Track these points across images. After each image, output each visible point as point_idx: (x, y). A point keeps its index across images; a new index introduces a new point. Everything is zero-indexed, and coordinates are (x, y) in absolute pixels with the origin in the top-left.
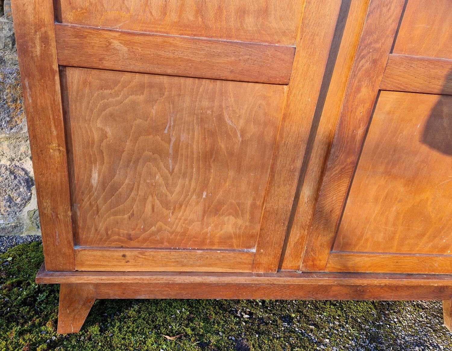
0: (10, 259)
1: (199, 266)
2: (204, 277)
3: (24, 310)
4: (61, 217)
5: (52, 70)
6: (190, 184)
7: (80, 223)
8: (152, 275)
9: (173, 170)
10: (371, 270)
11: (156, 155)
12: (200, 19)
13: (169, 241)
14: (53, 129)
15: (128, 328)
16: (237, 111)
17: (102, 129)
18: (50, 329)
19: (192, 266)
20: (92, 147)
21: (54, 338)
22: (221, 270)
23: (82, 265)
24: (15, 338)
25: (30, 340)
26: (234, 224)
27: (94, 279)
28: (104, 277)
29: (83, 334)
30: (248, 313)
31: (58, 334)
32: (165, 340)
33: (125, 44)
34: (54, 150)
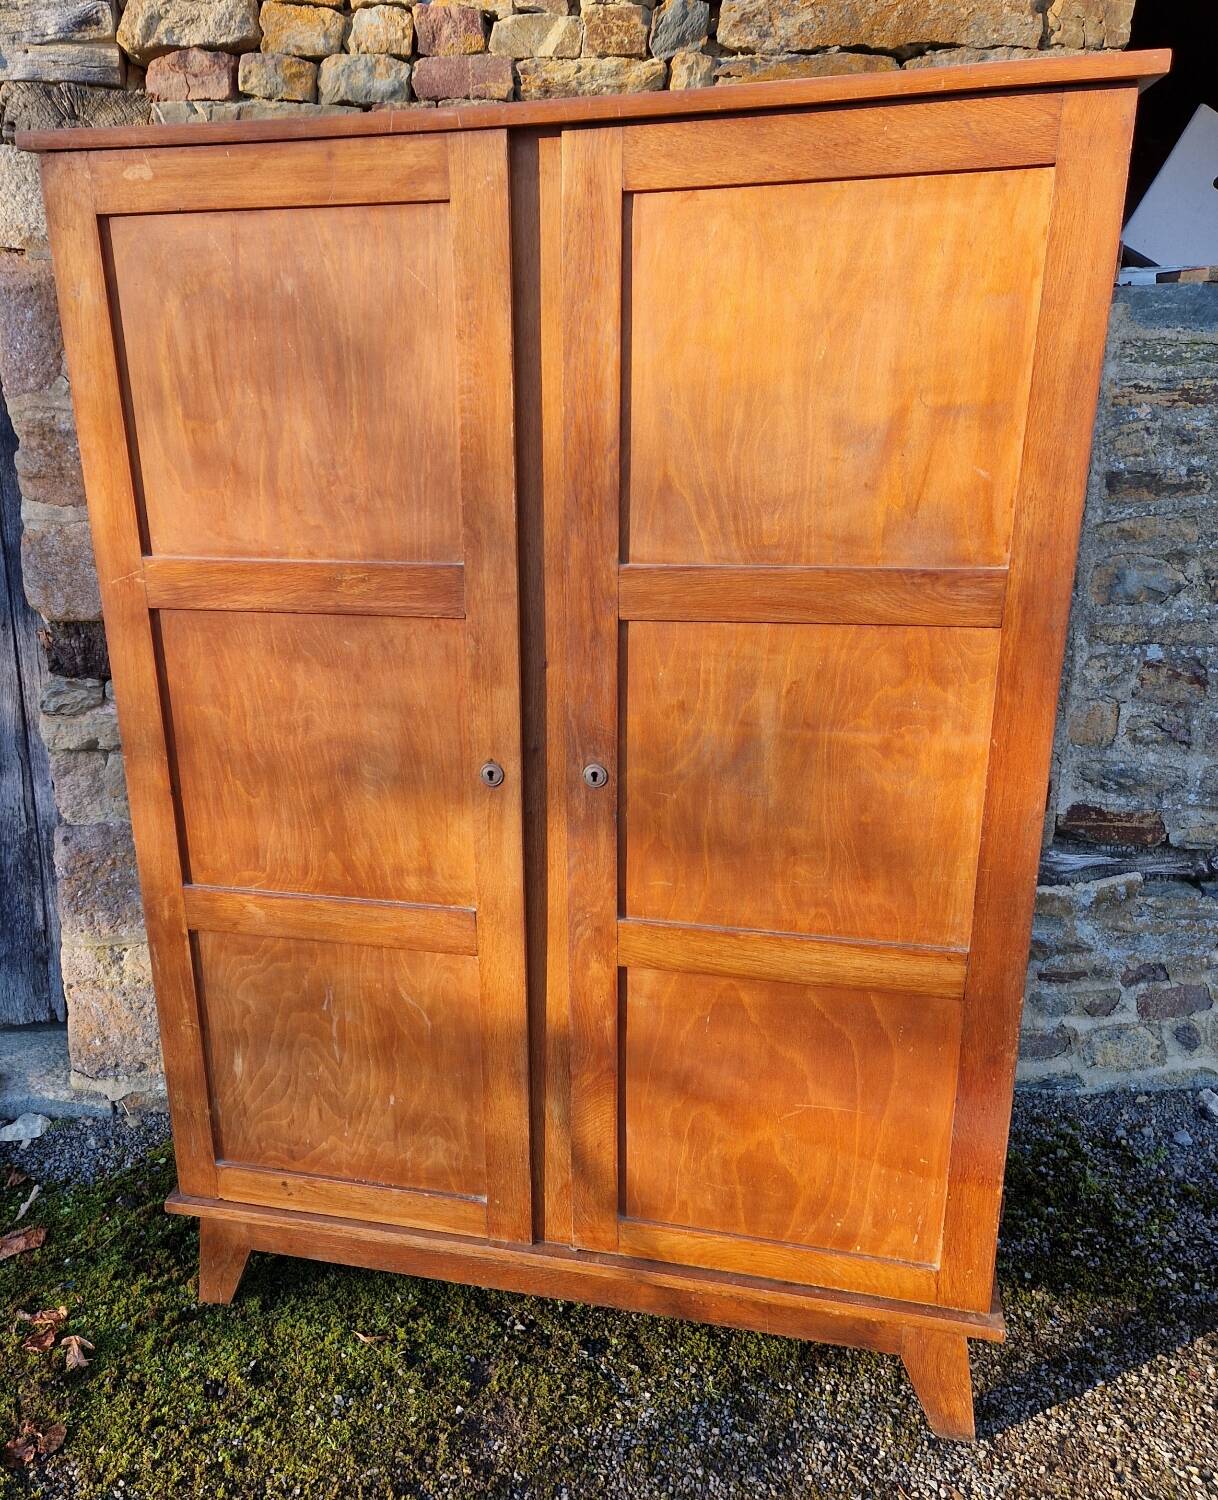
0: (163, 1161)
1: (400, 1216)
2: (405, 1236)
3: (161, 1254)
4: (197, 1115)
5: (182, 934)
6: (369, 1083)
7: (224, 1128)
8: (325, 1221)
9: (341, 1060)
10: (706, 1263)
11: (315, 1039)
12: (349, 879)
13: (350, 1167)
14: (185, 1002)
15: (307, 1310)
16: (417, 985)
17: (243, 1003)
18: (191, 1292)
19: (388, 1214)
20: (233, 1023)
21: (194, 1306)
22: (437, 1228)
23: (227, 1191)
24: (140, 1296)
25: (160, 1303)
26: (446, 1150)
27: (243, 1216)
28: (256, 1215)
29: (236, 1308)
30: (527, 1321)
31: (201, 1302)
32: (356, 1340)
33: (262, 907)
34: (186, 1027)
